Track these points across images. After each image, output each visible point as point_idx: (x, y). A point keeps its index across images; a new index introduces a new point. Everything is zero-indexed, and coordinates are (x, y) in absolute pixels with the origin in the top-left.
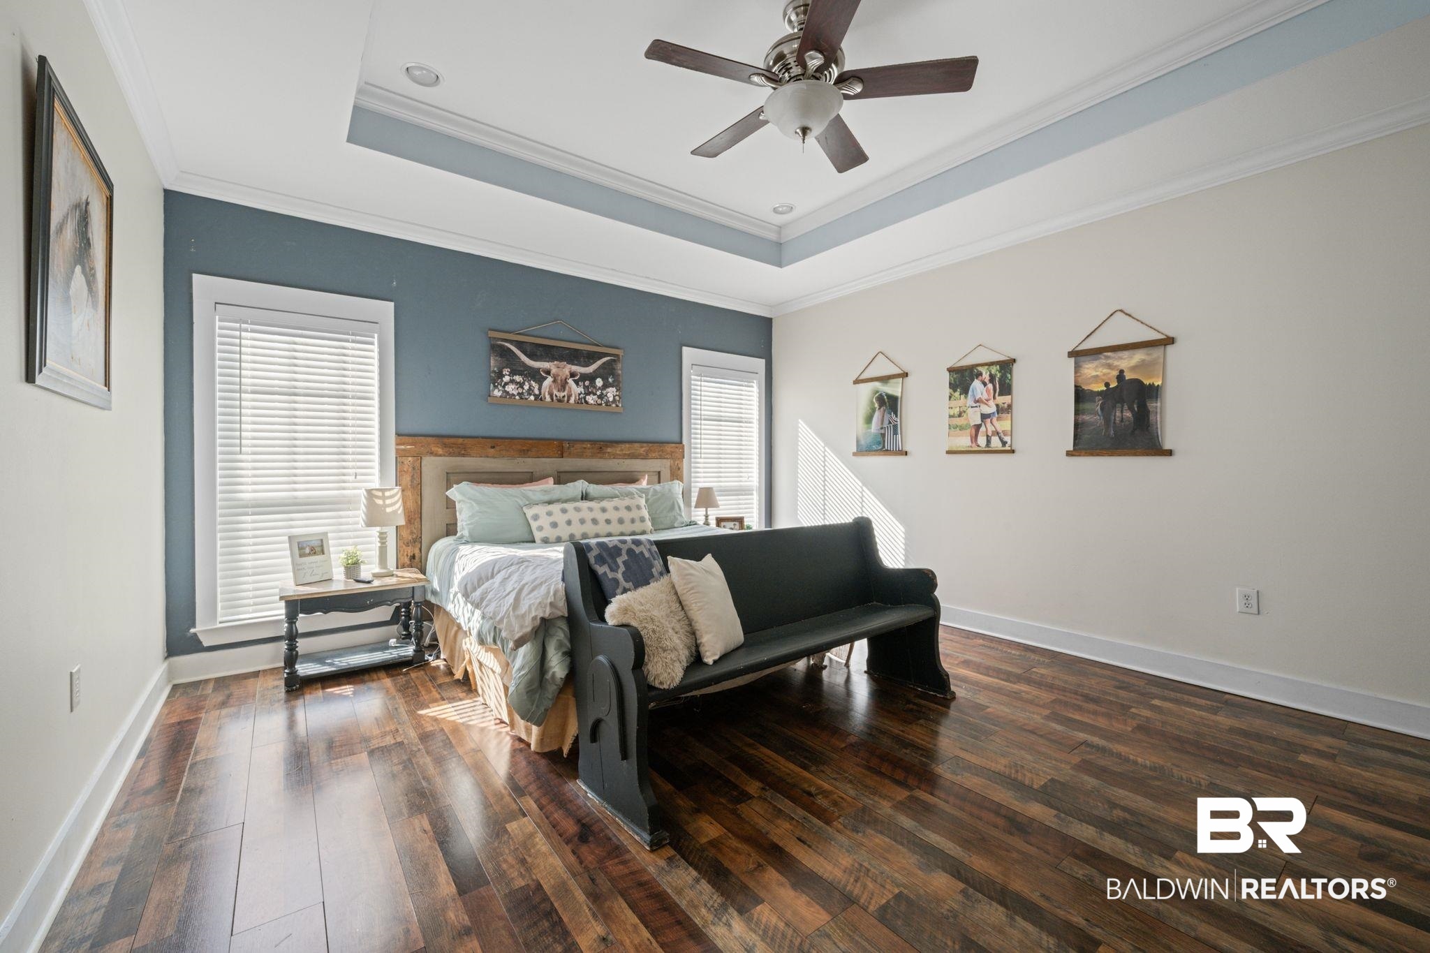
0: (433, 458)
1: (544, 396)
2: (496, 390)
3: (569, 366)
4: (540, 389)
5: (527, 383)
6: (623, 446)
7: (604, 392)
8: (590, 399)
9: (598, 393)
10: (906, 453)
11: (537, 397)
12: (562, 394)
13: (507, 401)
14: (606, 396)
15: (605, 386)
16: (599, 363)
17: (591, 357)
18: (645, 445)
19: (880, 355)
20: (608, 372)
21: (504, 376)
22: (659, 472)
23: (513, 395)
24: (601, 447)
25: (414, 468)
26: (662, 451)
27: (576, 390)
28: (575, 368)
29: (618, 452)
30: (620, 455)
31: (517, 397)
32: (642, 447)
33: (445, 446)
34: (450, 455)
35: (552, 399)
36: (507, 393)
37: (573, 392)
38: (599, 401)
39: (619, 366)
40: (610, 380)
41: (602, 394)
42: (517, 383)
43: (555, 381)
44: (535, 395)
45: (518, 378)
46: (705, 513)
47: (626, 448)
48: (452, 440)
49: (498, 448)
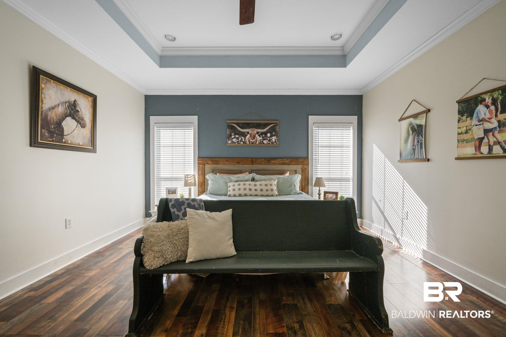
0: (208, 165)
1: (247, 142)
2: (229, 141)
3: (256, 130)
4: (245, 139)
5: (240, 138)
6: (279, 160)
7: (271, 139)
8: (265, 142)
9: (268, 139)
10: (428, 160)
11: (244, 142)
12: (253, 141)
13: (233, 145)
14: (272, 140)
15: (271, 136)
16: (269, 127)
17: (265, 125)
18: (289, 159)
19: (414, 101)
20: (273, 131)
21: (232, 136)
22: (296, 170)
23: (235, 142)
24: (269, 160)
25: (202, 168)
26: (297, 162)
27: (259, 138)
28: (258, 130)
29: (276, 162)
30: (277, 163)
31: (237, 143)
32: (288, 160)
33: (212, 161)
34: (213, 164)
35: (250, 143)
36: (233, 142)
37: (258, 140)
38: (269, 142)
39: (278, 127)
40: (274, 133)
41: (270, 139)
42: (236, 138)
43: (251, 136)
44: (243, 142)
45: (237, 136)
46: (318, 189)
47: (280, 161)
48: (214, 159)
49: (229, 161)
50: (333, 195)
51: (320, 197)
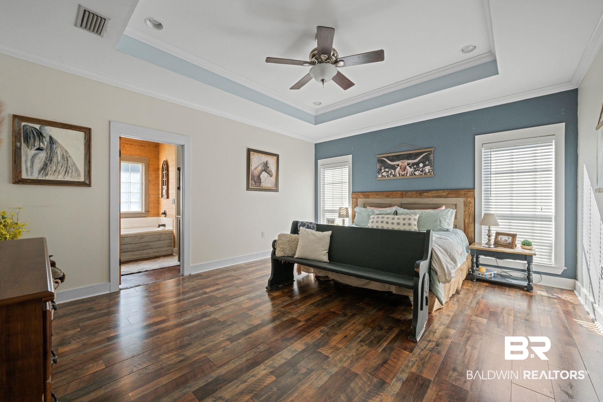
0: (360, 199)
1: (397, 174)
2: (379, 175)
3: (407, 161)
4: (395, 172)
5: (390, 171)
6: (433, 192)
7: (424, 169)
8: (417, 173)
9: (421, 170)
11: (394, 176)
12: (404, 173)
13: (383, 178)
14: (425, 170)
15: (424, 166)
16: (421, 156)
17: (417, 155)
18: (446, 191)
20: (426, 160)
21: (382, 170)
22: (456, 204)
23: (385, 176)
24: (421, 193)
25: (355, 202)
26: (458, 194)
27: (410, 170)
28: (409, 161)
29: (430, 195)
30: (430, 196)
31: (386, 177)
32: (444, 192)
33: (363, 195)
34: (365, 198)
35: (400, 176)
36: (383, 175)
37: (408, 171)
38: (421, 173)
39: (432, 155)
40: (427, 163)
41: (423, 170)
42: (386, 171)
43: (401, 168)
44: (393, 175)
45: (387, 170)
46: (488, 228)
47: (434, 193)
48: (365, 193)
49: (379, 195)
50: (509, 238)
51: (490, 239)
